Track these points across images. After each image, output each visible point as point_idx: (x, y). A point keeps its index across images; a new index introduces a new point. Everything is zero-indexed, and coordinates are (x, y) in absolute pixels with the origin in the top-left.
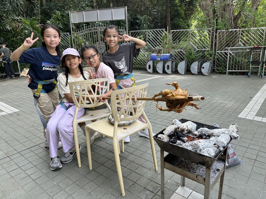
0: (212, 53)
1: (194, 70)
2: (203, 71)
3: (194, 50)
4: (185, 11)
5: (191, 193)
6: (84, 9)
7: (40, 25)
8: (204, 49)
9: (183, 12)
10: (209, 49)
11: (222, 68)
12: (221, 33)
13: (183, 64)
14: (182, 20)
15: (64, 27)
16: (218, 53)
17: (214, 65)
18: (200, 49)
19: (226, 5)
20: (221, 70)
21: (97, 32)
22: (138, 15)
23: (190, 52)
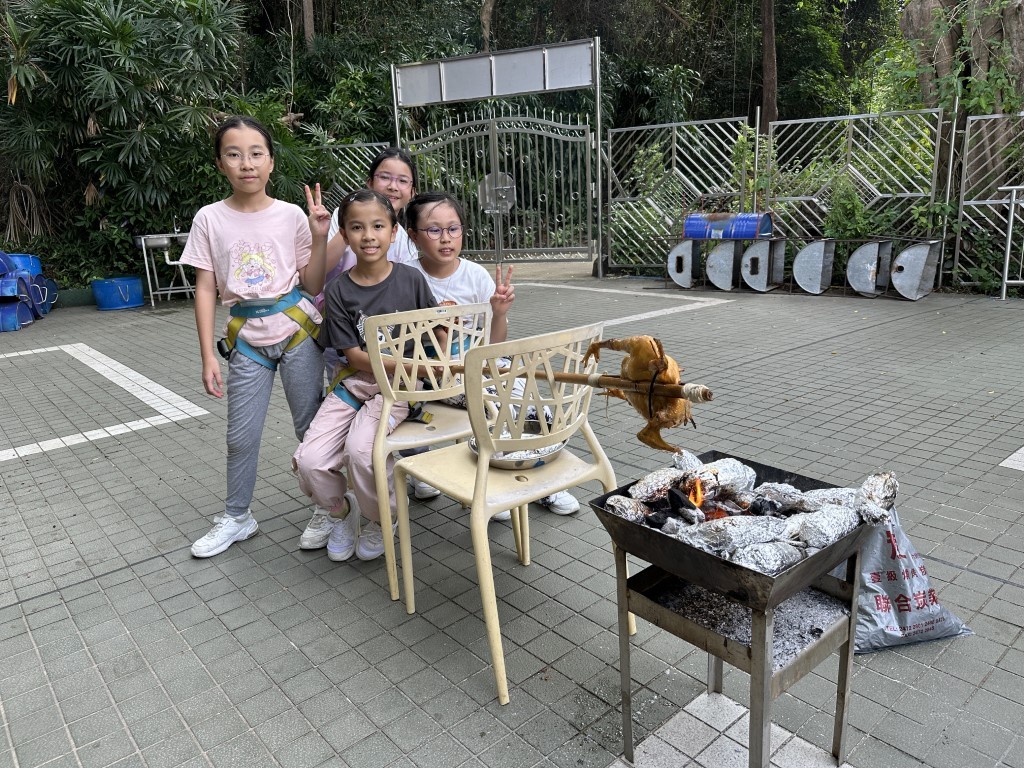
0: (943, 209)
1: (862, 279)
2: (898, 281)
3: (866, 199)
4: (845, 38)
5: (740, 718)
6: (448, 55)
7: (292, 116)
8: (908, 194)
9: (835, 45)
10: (929, 195)
11: (983, 273)
12: (984, 127)
13: (817, 254)
14: (828, 76)
15: (373, 123)
16: (968, 209)
17: (950, 256)
18: (890, 192)
19: (1008, 13)
20: (981, 279)
21: (487, 137)
22: (648, 63)
23: (849, 207)
